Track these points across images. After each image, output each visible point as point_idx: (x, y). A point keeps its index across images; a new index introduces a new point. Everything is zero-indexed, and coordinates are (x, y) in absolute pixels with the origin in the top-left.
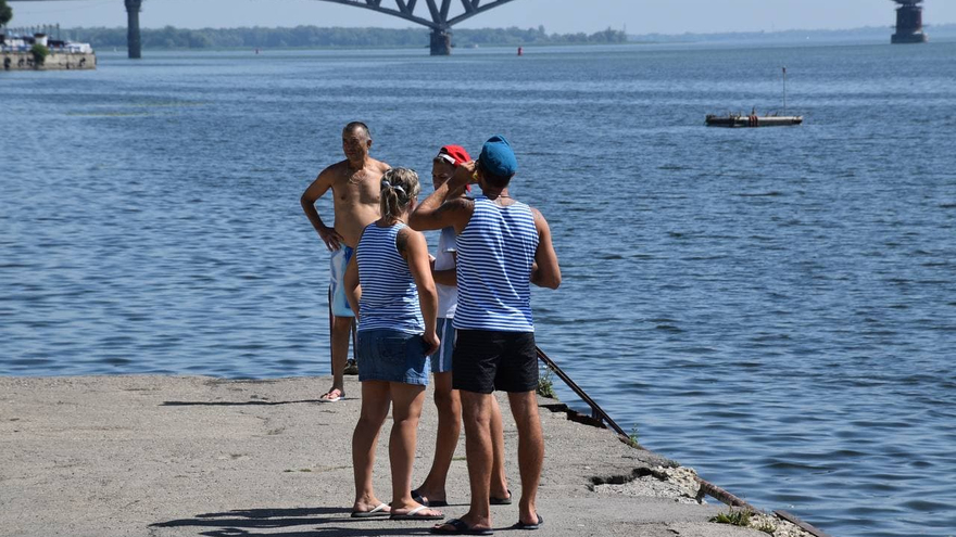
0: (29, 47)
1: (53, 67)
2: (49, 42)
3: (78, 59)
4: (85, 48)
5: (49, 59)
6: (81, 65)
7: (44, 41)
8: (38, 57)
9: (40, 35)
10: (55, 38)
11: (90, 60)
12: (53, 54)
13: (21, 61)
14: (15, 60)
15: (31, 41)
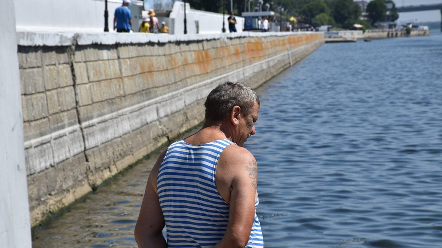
0: (405, 28)
1: (413, 36)
2: (413, 26)
3: (423, 32)
4: (426, 28)
5: (412, 33)
6: (424, 34)
7: (411, 26)
8: (408, 32)
9: (409, 24)
10: (415, 25)
11: (428, 33)
12: (414, 30)
13: (402, 34)
14: (399, 33)
15: (406, 26)
